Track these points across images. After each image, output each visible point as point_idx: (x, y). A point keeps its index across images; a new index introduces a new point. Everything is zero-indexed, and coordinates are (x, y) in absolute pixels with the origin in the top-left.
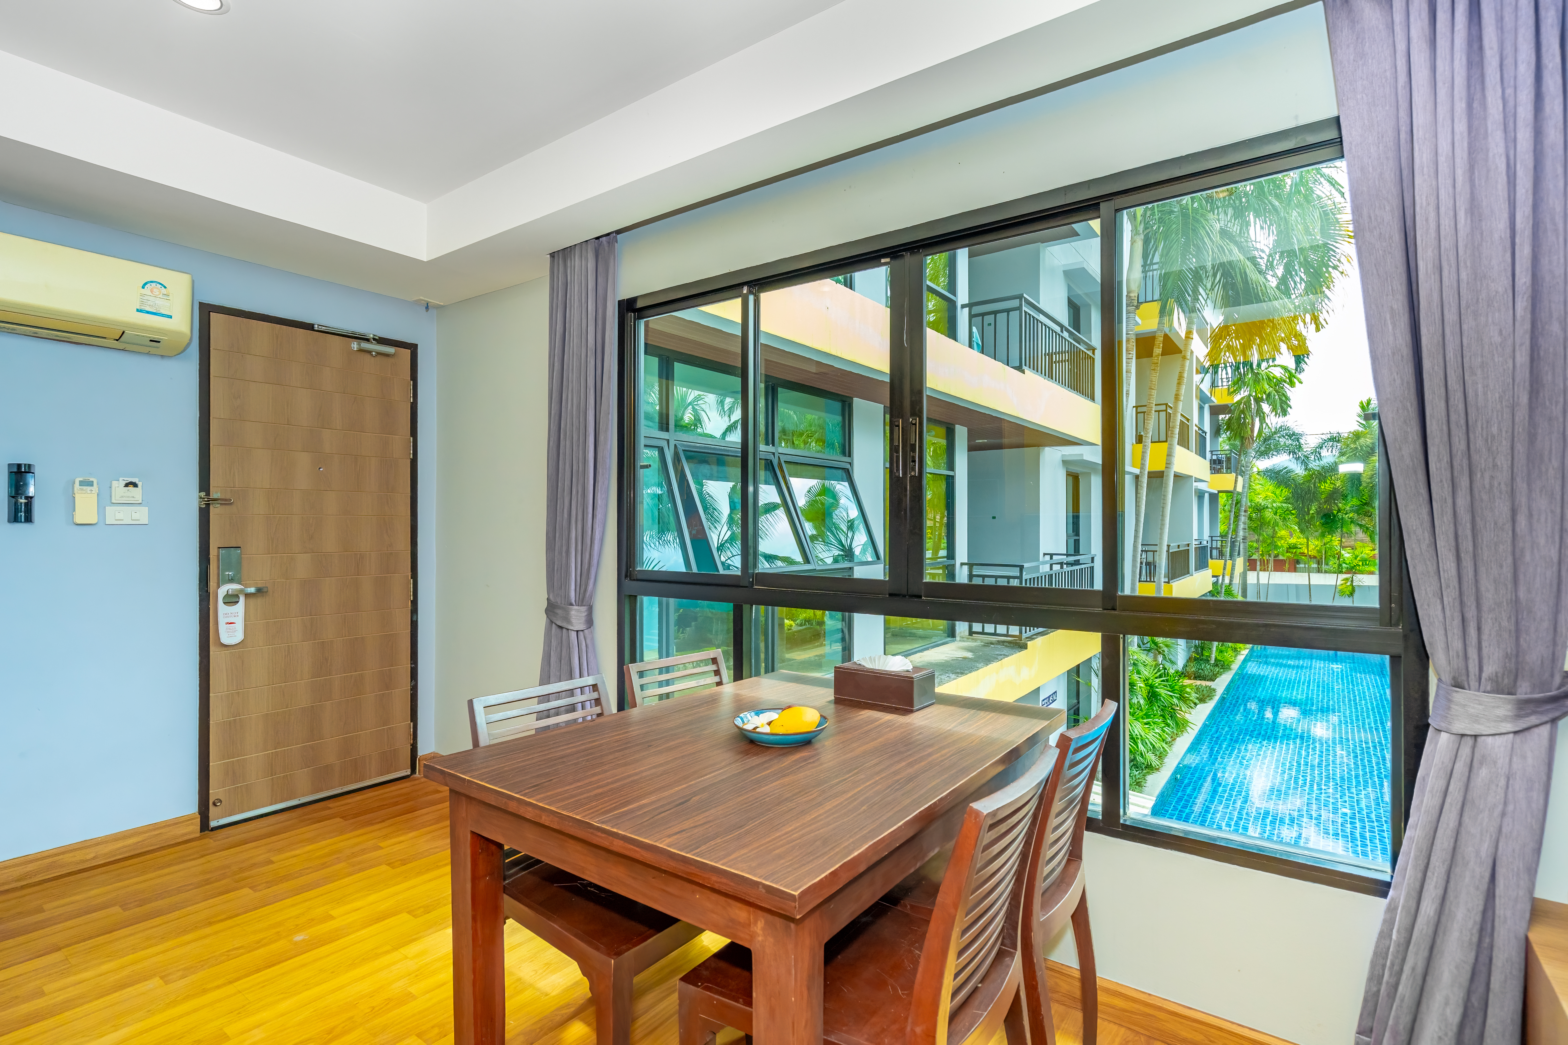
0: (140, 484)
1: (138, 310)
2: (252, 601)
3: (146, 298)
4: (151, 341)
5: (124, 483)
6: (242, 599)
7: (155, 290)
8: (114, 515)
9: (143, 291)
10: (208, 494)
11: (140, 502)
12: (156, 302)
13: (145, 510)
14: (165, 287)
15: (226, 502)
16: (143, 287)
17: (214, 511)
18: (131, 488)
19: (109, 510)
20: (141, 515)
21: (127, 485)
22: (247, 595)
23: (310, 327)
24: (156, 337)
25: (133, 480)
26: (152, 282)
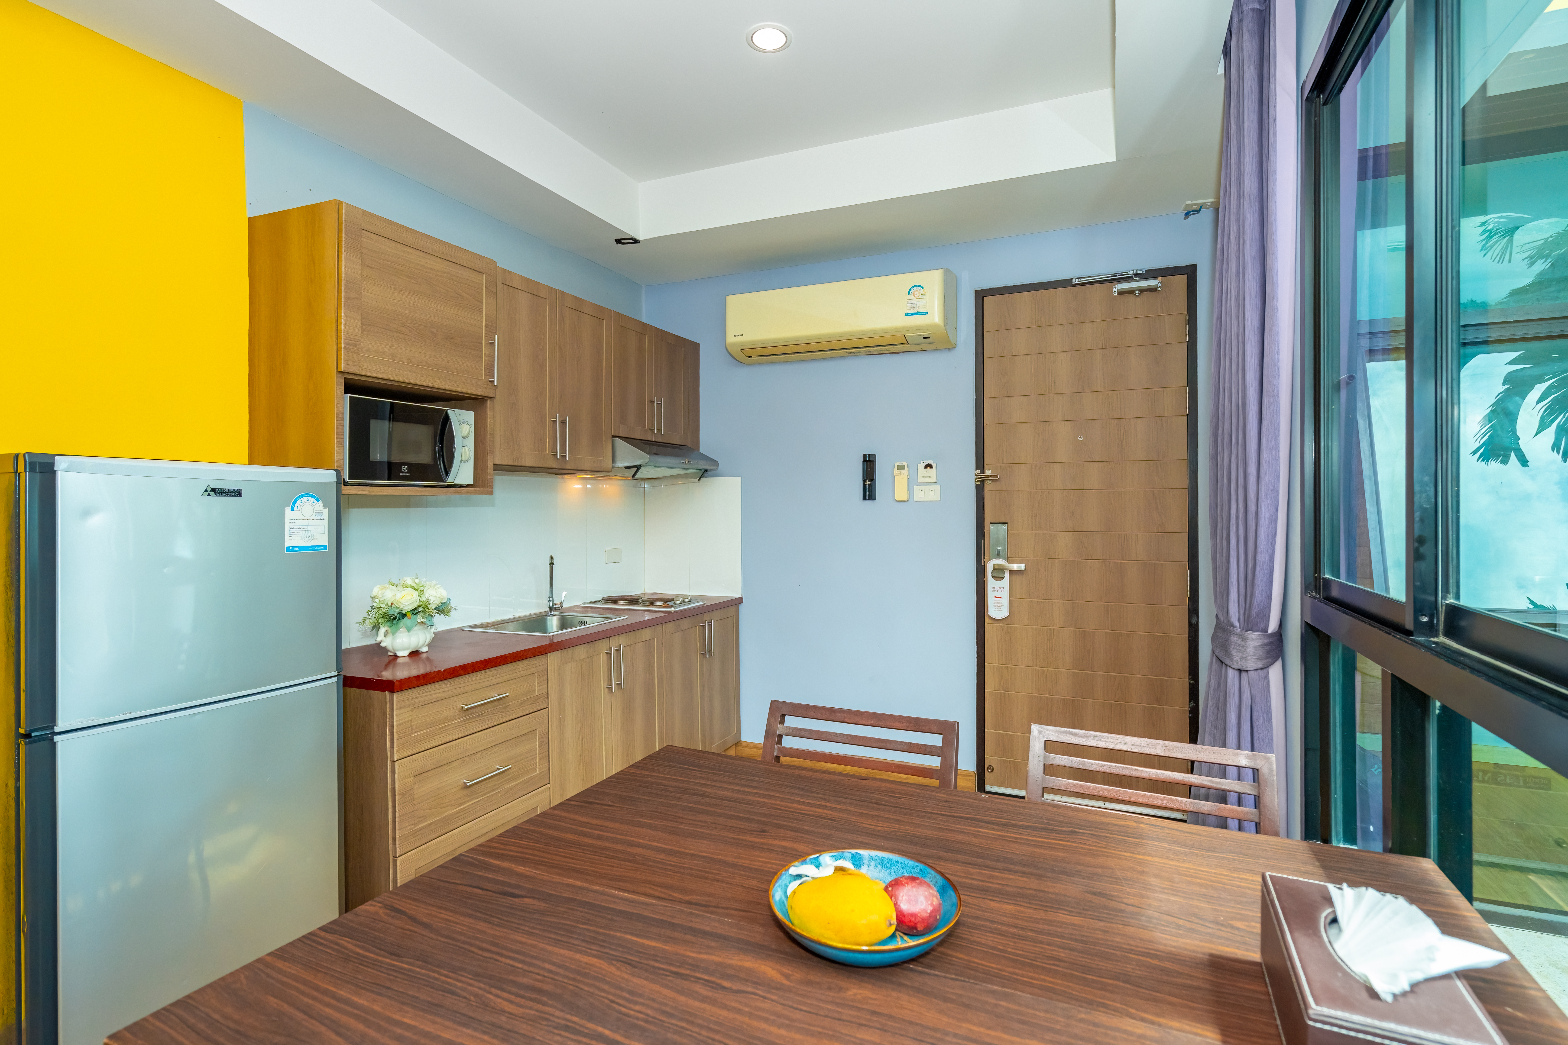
0: (934, 465)
1: (906, 315)
2: (1017, 578)
3: (911, 302)
4: (924, 338)
5: (924, 465)
6: (1007, 575)
7: (916, 293)
8: (920, 493)
9: (911, 296)
10: (983, 471)
11: (935, 481)
12: (918, 303)
13: (937, 488)
14: (923, 288)
15: (995, 479)
16: (909, 294)
17: (989, 486)
18: (928, 469)
19: (917, 488)
20: (933, 493)
21: (926, 467)
22: (1011, 572)
23: (1066, 283)
24: (926, 334)
25: (930, 462)
26: (914, 287)
